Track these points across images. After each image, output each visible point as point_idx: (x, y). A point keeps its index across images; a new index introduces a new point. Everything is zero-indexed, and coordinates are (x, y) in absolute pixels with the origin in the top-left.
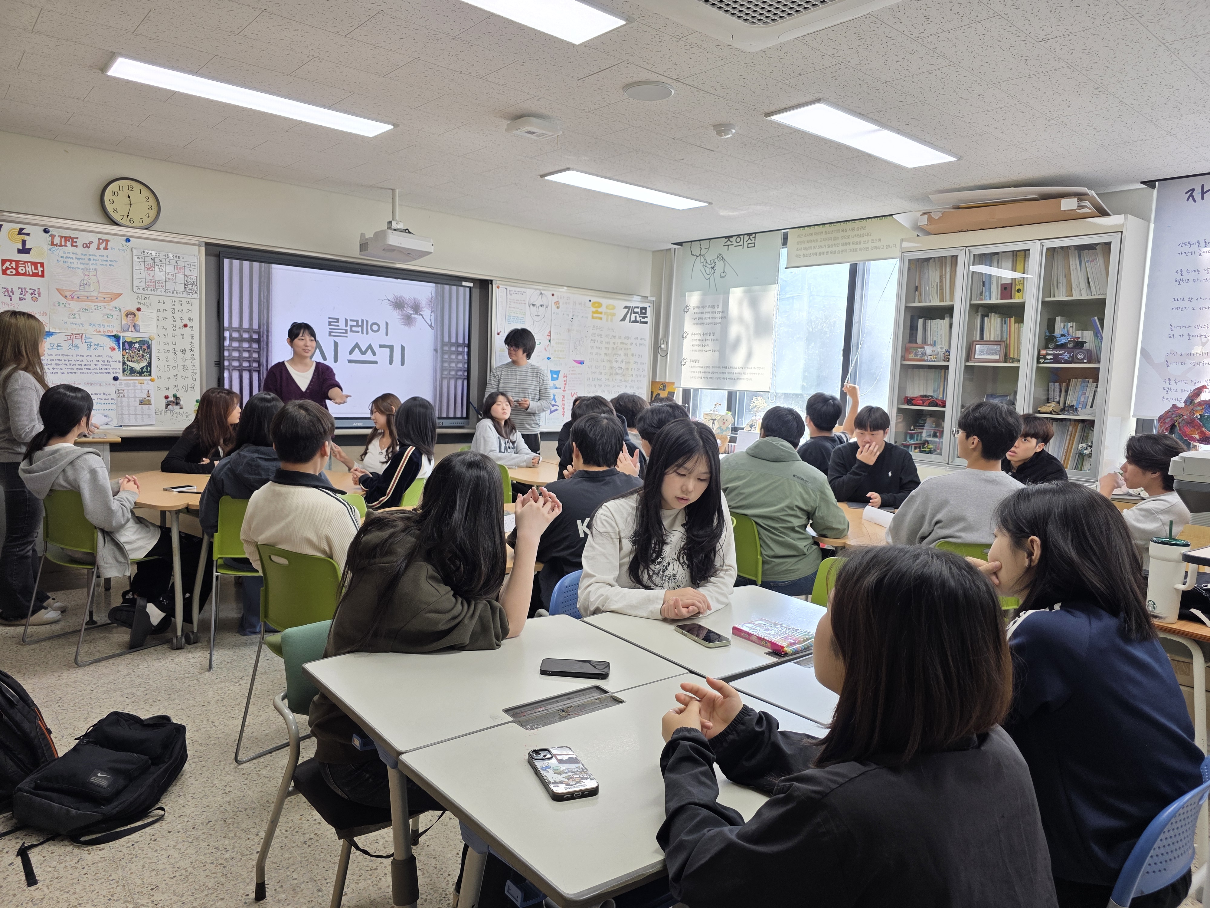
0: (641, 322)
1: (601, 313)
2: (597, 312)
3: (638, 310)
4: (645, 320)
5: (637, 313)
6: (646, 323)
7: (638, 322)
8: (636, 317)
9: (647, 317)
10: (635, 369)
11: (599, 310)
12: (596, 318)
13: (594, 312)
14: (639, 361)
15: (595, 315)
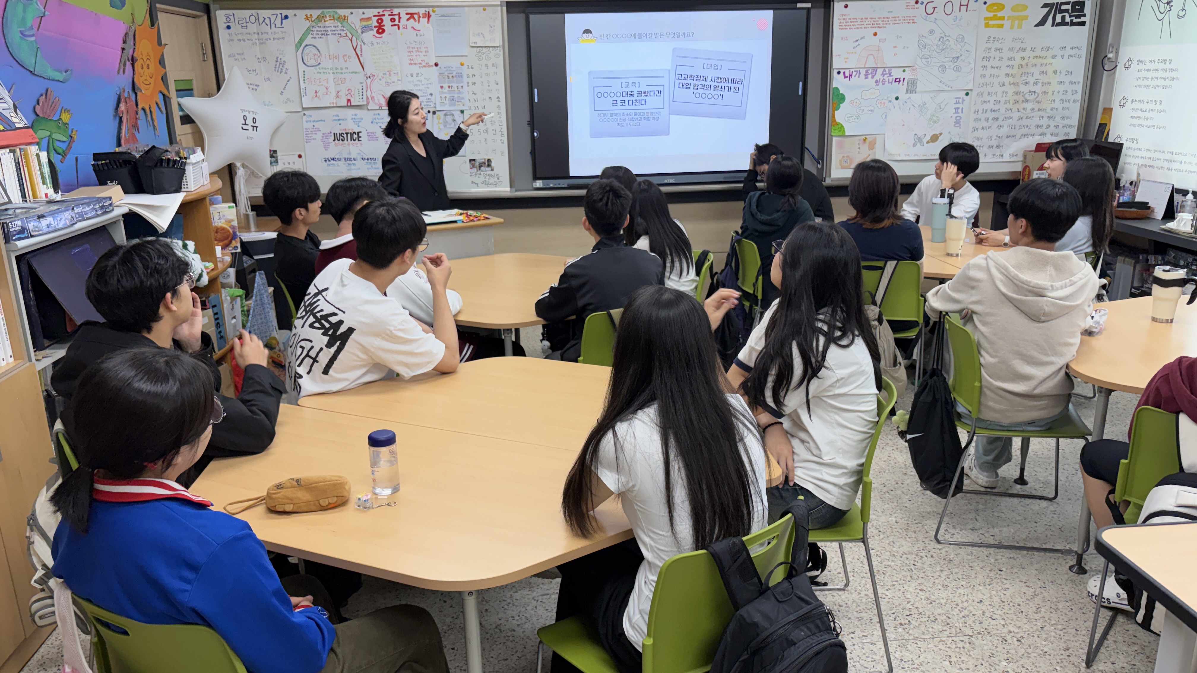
0: (1072, 24)
1: (1003, 18)
2: (995, 18)
3: (1069, 7)
4: (1082, 19)
5: (1067, 11)
6: (1083, 24)
7: (1066, 24)
8: (1063, 18)
9: (1084, 15)
10: (1059, 92)
11: (1000, 14)
12: (993, 26)
13: (991, 19)
14: (1067, 79)
15: (991, 22)
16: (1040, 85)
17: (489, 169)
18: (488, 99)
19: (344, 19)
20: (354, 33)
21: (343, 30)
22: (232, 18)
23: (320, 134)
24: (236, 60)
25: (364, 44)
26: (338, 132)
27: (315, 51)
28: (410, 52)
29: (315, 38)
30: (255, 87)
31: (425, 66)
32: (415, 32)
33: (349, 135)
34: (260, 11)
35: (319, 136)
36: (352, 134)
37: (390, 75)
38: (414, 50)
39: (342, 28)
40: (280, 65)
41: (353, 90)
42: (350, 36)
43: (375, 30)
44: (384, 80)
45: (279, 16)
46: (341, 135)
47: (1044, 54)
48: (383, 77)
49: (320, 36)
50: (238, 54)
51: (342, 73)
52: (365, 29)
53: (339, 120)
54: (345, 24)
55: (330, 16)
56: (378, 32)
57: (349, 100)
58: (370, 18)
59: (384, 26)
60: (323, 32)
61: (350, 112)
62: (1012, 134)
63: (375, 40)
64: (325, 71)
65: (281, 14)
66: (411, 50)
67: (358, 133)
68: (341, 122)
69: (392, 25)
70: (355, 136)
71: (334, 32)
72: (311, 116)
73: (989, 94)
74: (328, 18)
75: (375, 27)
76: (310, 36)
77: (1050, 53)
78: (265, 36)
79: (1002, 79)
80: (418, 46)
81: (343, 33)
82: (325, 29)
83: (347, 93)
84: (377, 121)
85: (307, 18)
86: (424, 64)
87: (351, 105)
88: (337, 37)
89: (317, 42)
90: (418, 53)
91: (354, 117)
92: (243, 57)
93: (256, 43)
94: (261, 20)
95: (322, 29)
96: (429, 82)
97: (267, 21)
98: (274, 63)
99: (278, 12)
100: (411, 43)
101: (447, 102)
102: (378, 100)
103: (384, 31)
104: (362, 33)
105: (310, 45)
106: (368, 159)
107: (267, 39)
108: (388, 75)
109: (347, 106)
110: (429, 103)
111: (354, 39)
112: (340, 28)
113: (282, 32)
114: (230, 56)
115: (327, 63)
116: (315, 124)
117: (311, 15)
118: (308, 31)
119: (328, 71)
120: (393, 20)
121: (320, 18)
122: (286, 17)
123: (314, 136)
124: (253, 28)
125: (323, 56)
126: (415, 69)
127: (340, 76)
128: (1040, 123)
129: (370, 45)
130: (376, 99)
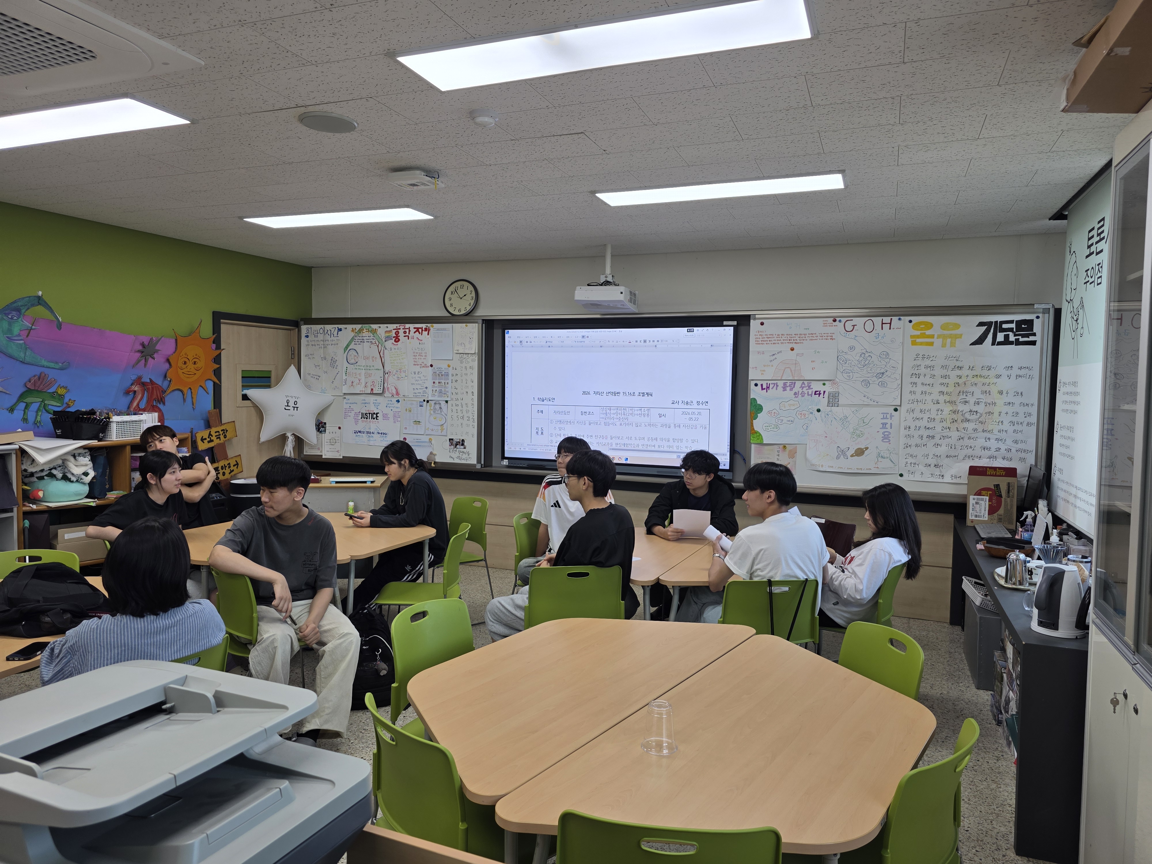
0: (1018, 343)
1: (932, 336)
2: (923, 336)
3: (1013, 326)
4: (1032, 338)
5: (1011, 330)
6: (1033, 343)
7: (1011, 343)
8: (1007, 337)
9: (1034, 334)
10: (1007, 413)
11: (928, 332)
12: (921, 344)
13: (918, 337)
14: (1017, 400)
15: (918, 340)
16: (982, 405)
17: (463, 447)
18: (465, 393)
19: (374, 331)
20: (380, 341)
21: (373, 339)
22: (310, 330)
23: (353, 413)
24: (309, 358)
25: (386, 349)
26: (364, 412)
27: (355, 353)
28: (415, 356)
29: (356, 344)
30: (318, 377)
31: (424, 367)
32: (418, 342)
33: (371, 415)
34: (326, 326)
35: (352, 414)
36: (373, 414)
37: (400, 372)
38: (417, 355)
39: (373, 338)
40: (333, 363)
41: (375, 382)
42: (377, 343)
43: (394, 339)
44: (396, 376)
45: (337, 329)
46: (366, 414)
47: (985, 373)
48: (396, 374)
49: (359, 343)
50: (311, 354)
51: (370, 370)
52: (388, 338)
53: (365, 403)
54: (375, 335)
55: (366, 329)
56: (395, 341)
57: (372, 389)
58: (391, 330)
59: (399, 336)
60: (361, 340)
61: (372, 398)
62: (953, 454)
63: (393, 347)
64: (359, 367)
65: (338, 327)
66: (416, 354)
67: (377, 413)
68: (366, 405)
69: (404, 336)
70: (375, 416)
71: (368, 341)
72: (349, 399)
73: (921, 411)
74: (365, 331)
75: (394, 337)
76: (353, 343)
77: (992, 373)
78: (327, 343)
79: (936, 396)
80: (420, 352)
81: (373, 341)
82: (362, 338)
83: (372, 384)
84: (390, 405)
85: (353, 330)
86: (423, 365)
87: (373, 393)
88: (369, 344)
89: (358, 348)
90: (420, 357)
91: (375, 402)
92: (313, 356)
93: (322, 347)
94: (326, 331)
95: (361, 338)
96: (426, 378)
97: (329, 332)
98: (330, 361)
99: (336, 326)
100: (415, 350)
101: (437, 394)
102: (392, 390)
103: (399, 340)
104: (385, 341)
105: (352, 349)
106: (381, 434)
107: (327, 345)
108: (399, 372)
109: (371, 394)
110: (424, 394)
111: (380, 346)
112: (372, 337)
113: (337, 340)
114: (306, 356)
115: (362, 362)
116: (351, 405)
117: (355, 328)
118: (353, 339)
119: (361, 368)
120: (405, 332)
121: (361, 331)
122: (340, 330)
123: (350, 414)
124: (321, 337)
125: (360, 357)
126: (417, 369)
127: (368, 371)
128: (987, 444)
129: (389, 350)
130: (390, 389)
